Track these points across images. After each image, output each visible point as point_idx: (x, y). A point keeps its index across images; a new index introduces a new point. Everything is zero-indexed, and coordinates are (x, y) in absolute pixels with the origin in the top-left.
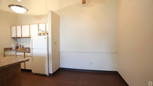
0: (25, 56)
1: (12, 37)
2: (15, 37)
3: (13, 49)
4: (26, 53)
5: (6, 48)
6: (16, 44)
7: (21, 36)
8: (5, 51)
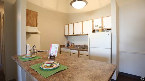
0: (79, 54)
1: (65, 35)
2: (68, 35)
3: (65, 46)
4: (80, 51)
5: (61, 45)
6: (68, 42)
7: (73, 34)
8: (60, 48)
